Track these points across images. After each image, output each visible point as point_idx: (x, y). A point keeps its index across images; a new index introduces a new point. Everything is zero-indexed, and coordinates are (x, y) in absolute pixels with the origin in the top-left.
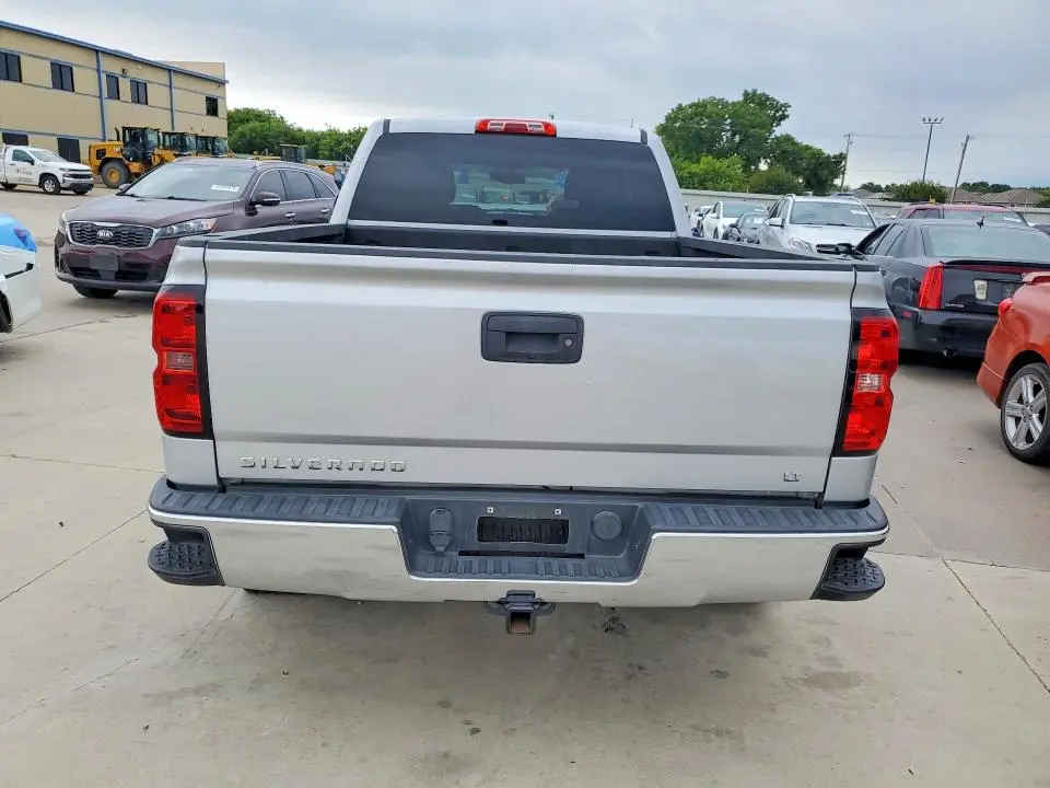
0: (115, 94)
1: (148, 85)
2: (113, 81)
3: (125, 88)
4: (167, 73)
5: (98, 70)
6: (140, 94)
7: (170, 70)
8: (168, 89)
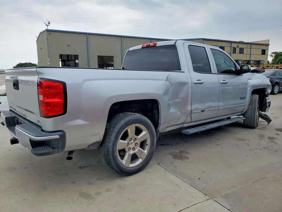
0: (234, 52)
1: (244, 49)
2: (235, 49)
3: (238, 50)
4: (250, 45)
5: (231, 47)
6: (241, 51)
7: (251, 44)
8: (250, 49)
